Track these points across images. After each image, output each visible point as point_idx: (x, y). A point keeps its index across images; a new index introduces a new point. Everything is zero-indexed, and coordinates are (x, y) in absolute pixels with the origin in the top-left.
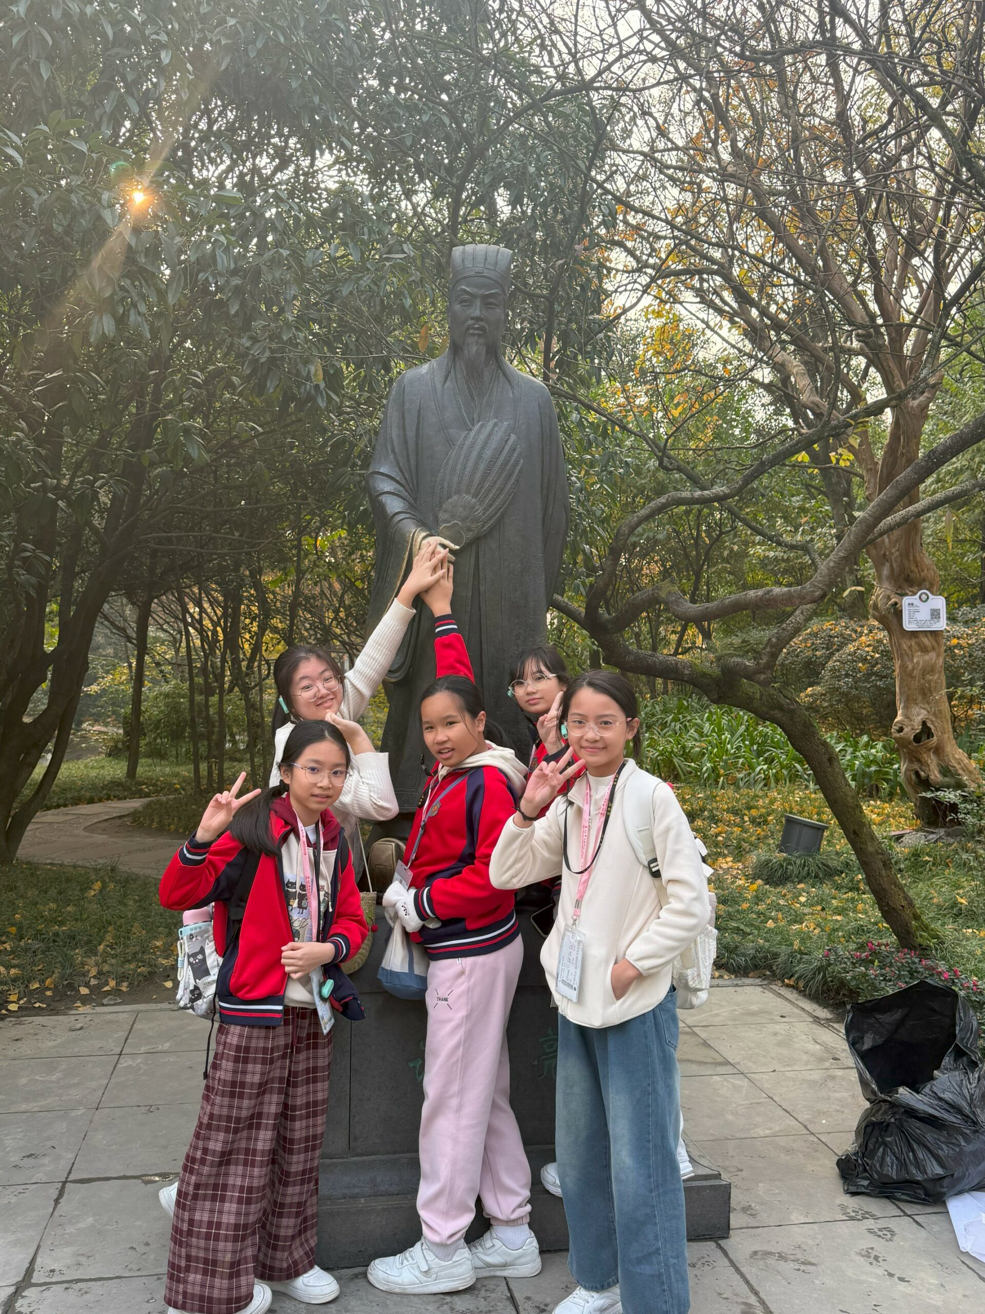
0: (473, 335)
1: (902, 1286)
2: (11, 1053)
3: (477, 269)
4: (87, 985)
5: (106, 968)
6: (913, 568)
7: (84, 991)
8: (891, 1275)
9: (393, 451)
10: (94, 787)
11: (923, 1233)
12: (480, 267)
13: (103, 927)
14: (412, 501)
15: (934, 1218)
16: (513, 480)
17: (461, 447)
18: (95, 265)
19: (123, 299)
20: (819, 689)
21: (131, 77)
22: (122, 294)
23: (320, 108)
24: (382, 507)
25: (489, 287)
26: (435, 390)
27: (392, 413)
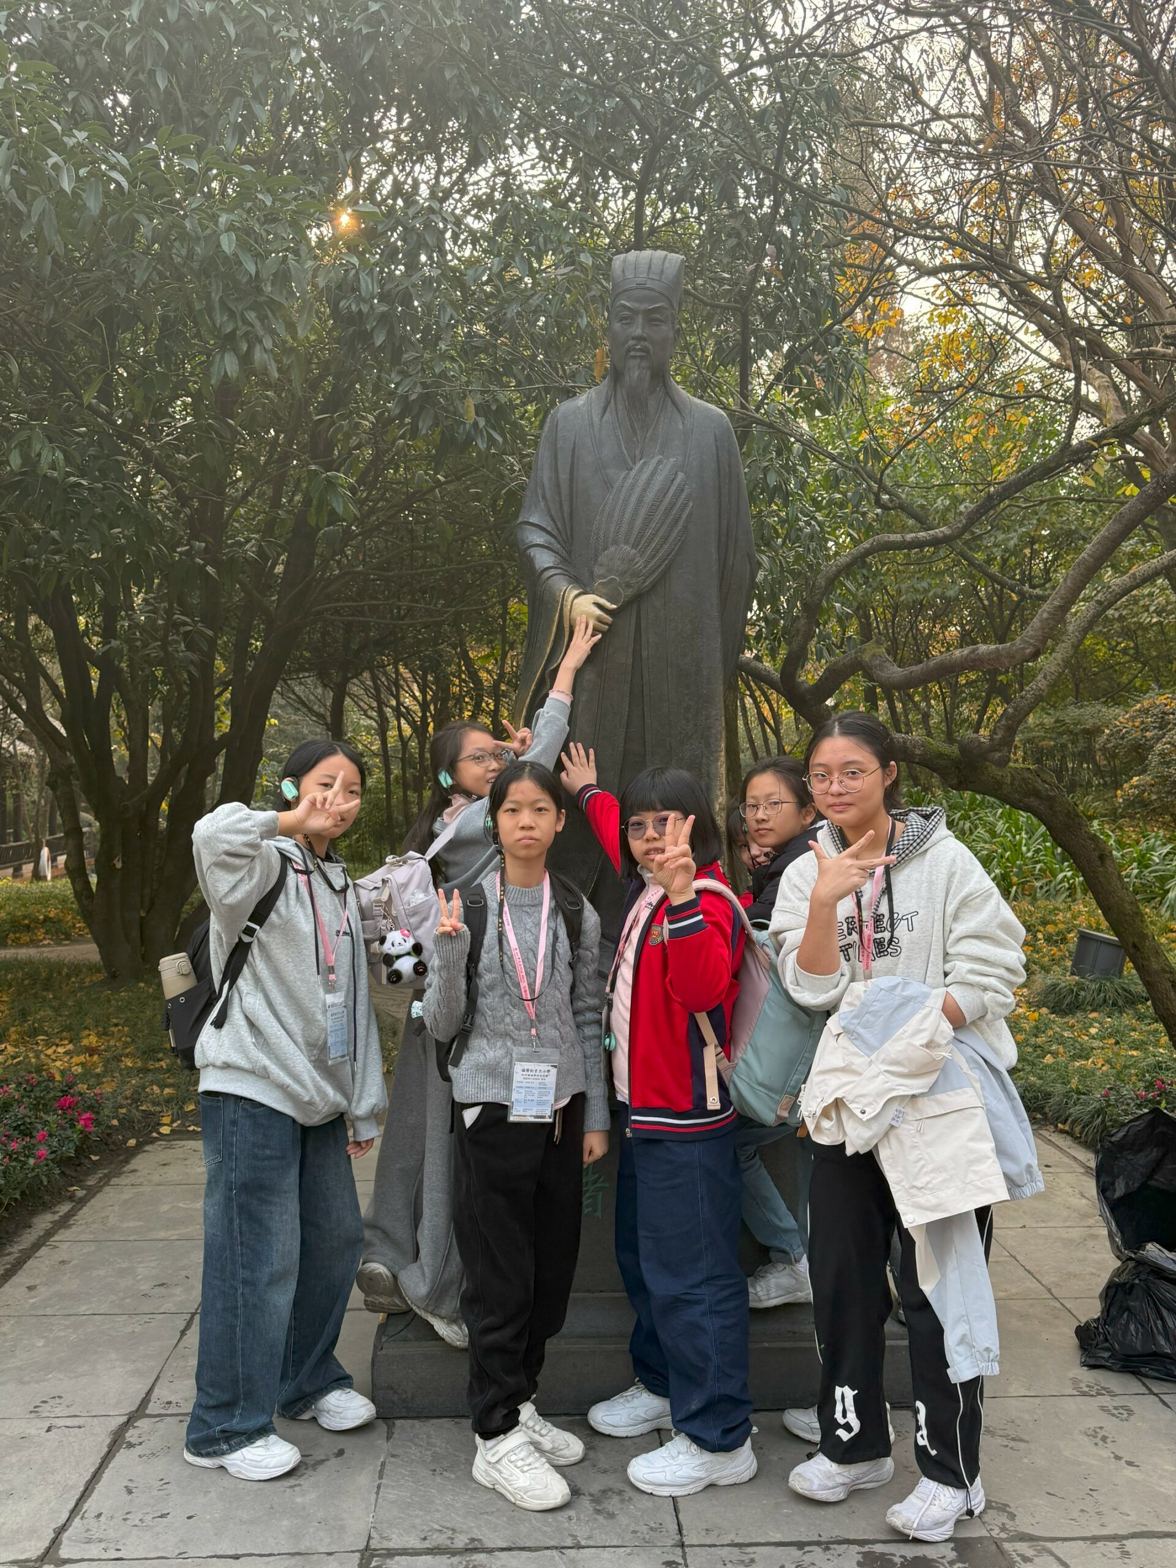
0: (634, 357)
1: (1129, 1472)
2: (156, 1178)
3: (639, 280)
8: (1118, 1458)
9: (544, 497)
11: (1168, 1415)
12: (642, 277)
14: (564, 554)
16: (681, 523)
17: (620, 490)
18: (216, 297)
19: (246, 334)
20: (1147, 778)
21: (257, 81)
22: (245, 328)
23: (482, 99)
24: (530, 561)
25: (653, 300)
26: (592, 425)
27: (544, 453)
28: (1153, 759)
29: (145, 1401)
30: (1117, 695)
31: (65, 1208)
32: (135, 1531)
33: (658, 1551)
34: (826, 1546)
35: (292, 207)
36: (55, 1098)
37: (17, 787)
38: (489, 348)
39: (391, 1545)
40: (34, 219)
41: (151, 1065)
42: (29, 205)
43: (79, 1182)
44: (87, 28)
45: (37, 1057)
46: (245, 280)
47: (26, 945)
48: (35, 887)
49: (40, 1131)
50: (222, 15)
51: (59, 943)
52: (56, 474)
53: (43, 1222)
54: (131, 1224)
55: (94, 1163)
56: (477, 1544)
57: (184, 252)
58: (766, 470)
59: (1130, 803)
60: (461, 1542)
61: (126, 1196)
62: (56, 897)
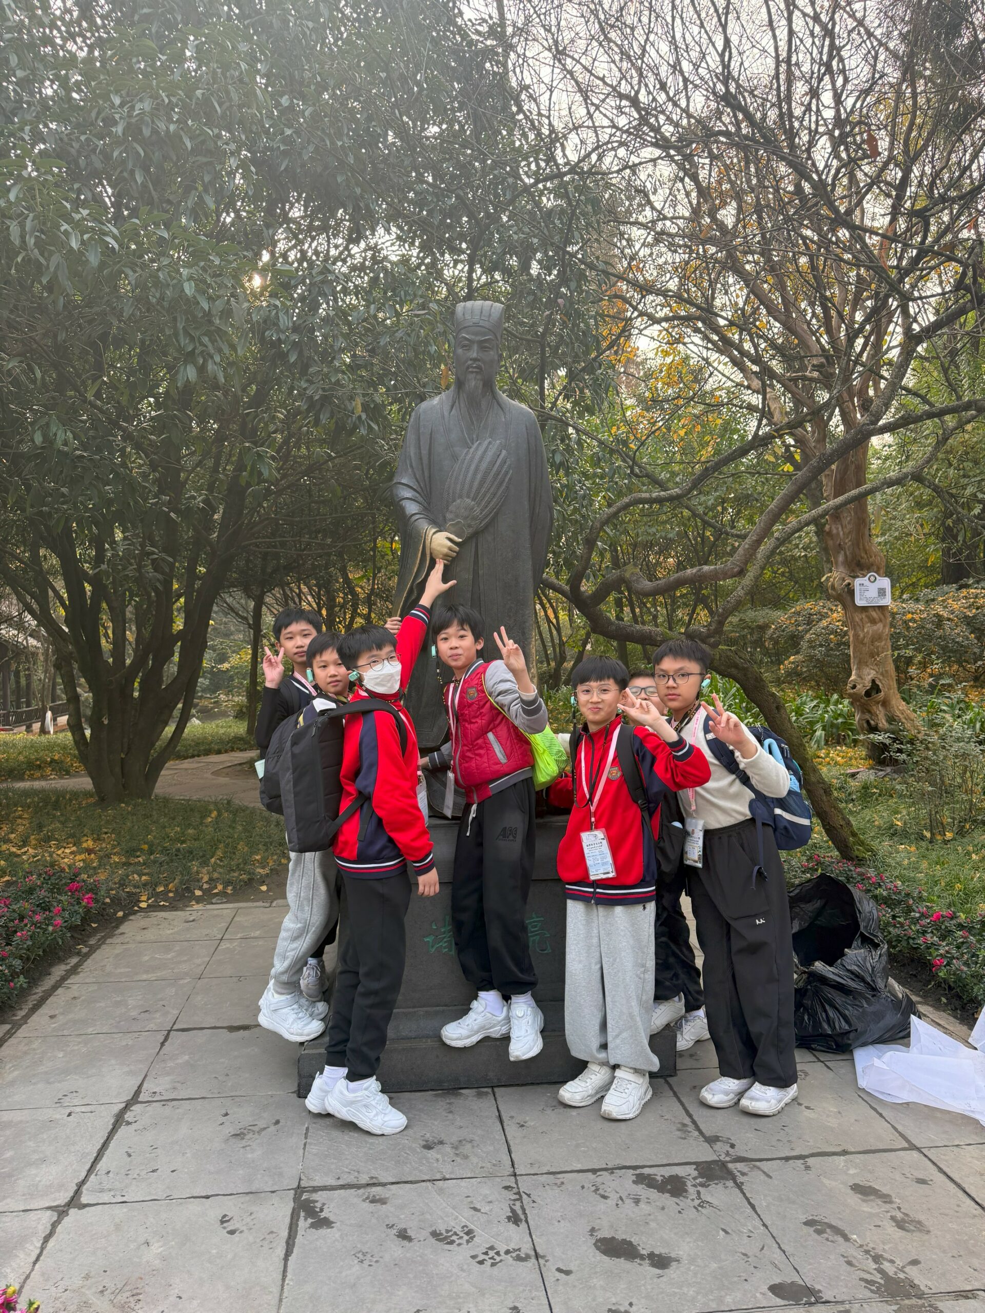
0: (472, 372)
1: (807, 1113)
2: (138, 938)
3: (474, 320)
4: (200, 888)
5: (215, 875)
6: (863, 555)
7: (198, 893)
8: (800, 1104)
9: (411, 466)
10: (221, 741)
11: (831, 1074)
12: (476, 319)
13: (214, 845)
14: (426, 504)
15: (842, 1063)
16: (503, 487)
17: (463, 463)
18: (180, 326)
19: (202, 352)
20: (799, 657)
21: (207, 179)
22: (201, 348)
23: (362, 197)
24: (402, 509)
25: (484, 334)
26: (443, 417)
27: (411, 436)
28: (804, 644)
29: (138, 1092)
30: (778, 603)
31: (74, 960)
32: (134, 1182)
33: (498, 1179)
34: (611, 1170)
35: (234, 265)
36: (65, 884)
37: (28, 669)
38: (368, 366)
39: (316, 1184)
40: (52, 269)
41: (133, 860)
42: (47, 260)
43: (84, 942)
44: (86, 139)
45: (51, 856)
46: (201, 315)
47: (38, 779)
48: (44, 739)
49: (56, 908)
50: (182, 133)
51: (61, 778)
52: (66, 449)
53: (58, 971)
54: (122, 970)
55: (94, 928)
56: (374, 1181)
57: (158, 295)
58: (554, 452)
59: (789, 674)
60: (364, 1179)
61: (117, 951)
62: (59, 745)
